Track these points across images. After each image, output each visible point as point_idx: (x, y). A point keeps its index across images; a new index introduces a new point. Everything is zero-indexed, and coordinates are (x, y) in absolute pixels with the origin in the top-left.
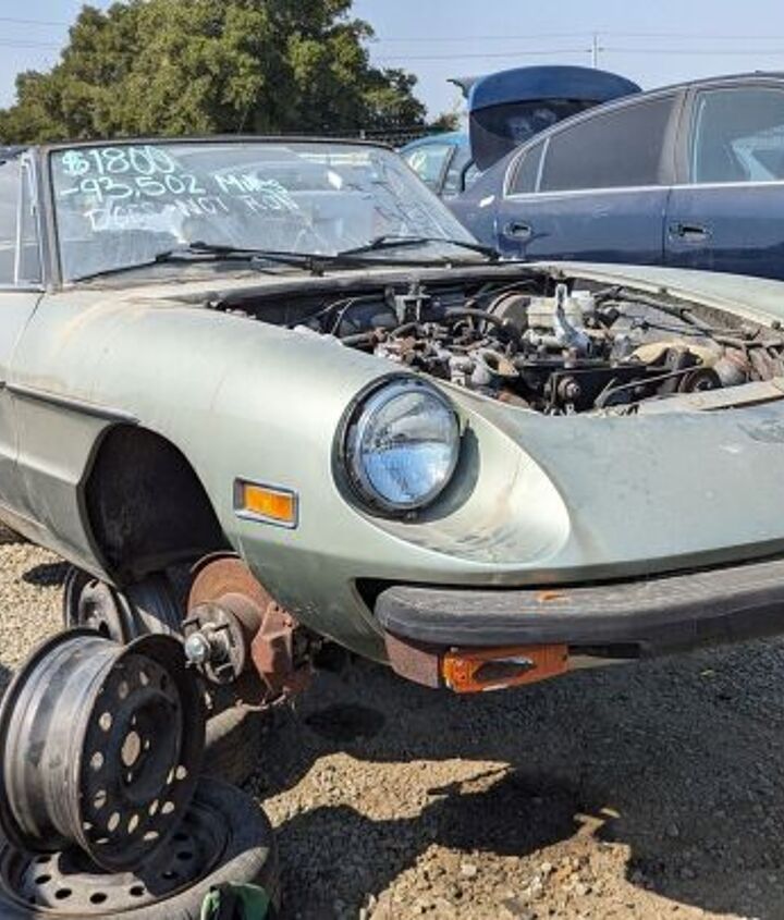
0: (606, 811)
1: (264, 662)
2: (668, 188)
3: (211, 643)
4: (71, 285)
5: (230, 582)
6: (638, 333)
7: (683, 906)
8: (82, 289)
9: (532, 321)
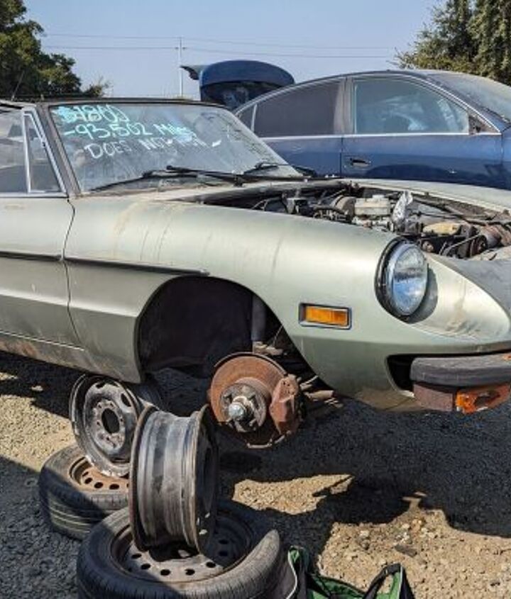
0: (417, 493)
1: (279, 416)
2: (340, 136)
3: (246, 408)
4: (88, 193)
5: (244, 371)
6: (414, 218)
7: (489, 537)
8: (96, 196)
9: (358, 212)
